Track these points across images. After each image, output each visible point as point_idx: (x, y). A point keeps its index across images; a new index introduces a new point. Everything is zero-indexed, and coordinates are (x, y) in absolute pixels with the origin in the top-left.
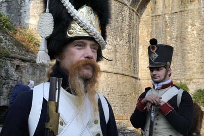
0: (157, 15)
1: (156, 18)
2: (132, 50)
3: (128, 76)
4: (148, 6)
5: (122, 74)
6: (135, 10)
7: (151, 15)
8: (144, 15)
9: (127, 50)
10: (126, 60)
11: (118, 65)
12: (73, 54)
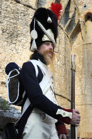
0: (88, 43)
1: (87, 46)
2: (67, 73)
3: (65, 98)
4: (79, 35)
5: (60, 96)
6: (69, 36)
7: (82, 44)
8: (75, 43)
9: (63, 72)
10: (63, 82)
11: (56, 85)
12: (45, 48)
